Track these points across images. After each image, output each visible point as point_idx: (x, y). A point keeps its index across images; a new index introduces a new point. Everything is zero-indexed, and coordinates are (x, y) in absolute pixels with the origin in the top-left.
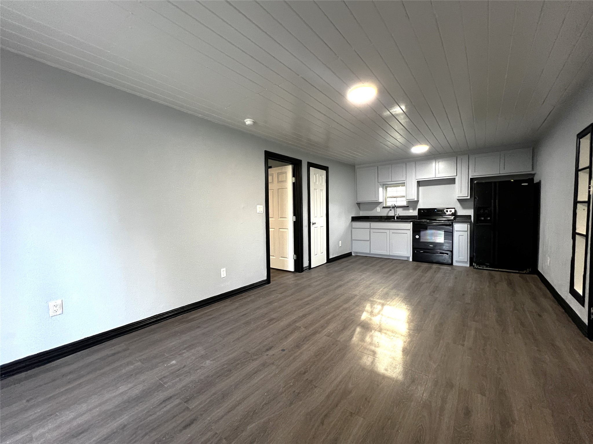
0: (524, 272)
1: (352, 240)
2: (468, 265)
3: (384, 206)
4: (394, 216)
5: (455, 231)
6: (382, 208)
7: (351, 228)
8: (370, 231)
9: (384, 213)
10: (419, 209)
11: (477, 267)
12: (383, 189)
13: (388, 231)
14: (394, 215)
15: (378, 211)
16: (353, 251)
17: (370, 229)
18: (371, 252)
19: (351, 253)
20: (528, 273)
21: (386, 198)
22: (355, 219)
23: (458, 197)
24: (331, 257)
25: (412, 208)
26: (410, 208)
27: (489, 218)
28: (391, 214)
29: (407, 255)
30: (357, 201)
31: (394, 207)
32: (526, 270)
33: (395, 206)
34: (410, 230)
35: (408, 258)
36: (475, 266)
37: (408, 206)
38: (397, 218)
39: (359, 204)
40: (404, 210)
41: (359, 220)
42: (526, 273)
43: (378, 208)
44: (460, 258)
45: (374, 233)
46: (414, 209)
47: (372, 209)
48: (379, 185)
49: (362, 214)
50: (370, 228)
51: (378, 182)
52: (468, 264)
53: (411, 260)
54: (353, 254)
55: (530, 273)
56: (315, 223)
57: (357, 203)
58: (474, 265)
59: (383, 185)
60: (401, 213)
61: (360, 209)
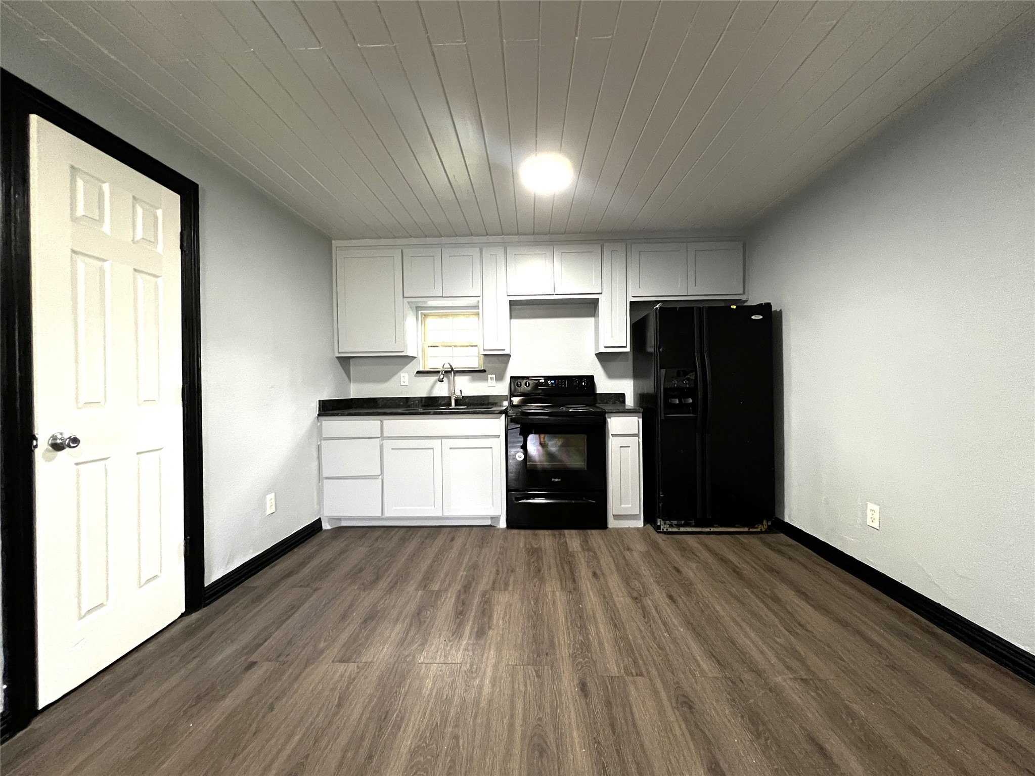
0: (759, 530)
1: (320, 478)
2: (640, 524)
3: (421, 369)
4: (450, 398)
5: (611, 436)
6: (415, 376)
7: (318, 438)
8: (381, 447)
9: (422, 388)
10: (513, 378)
11: (665, 530)
12: (417, 319)
13: (436, 443)
14: (447, 395)
15: (402, 384)
16: (325, 515)
17: (382, 440)
18: (387, 515)
19: (319, 521)
20: (766, 532)
21: (426, 347)
22: (329, 408)
23: (605, 347)
24: (214, 572)
25: (494, 376)
26: (490, 376)
27: (690, 401)
28: (441, 390)
29: (492, 513)
30: (339, 353)
31: (450, 372)
32: (762, 524)
33: (452, 369)
34: (498, 437)
35: (496, 519)
36: (662, 527)
37: (484, 371)
38: (458, 402)
39: (345, 361)
40: (474, 380)
41: (347, 412)
42: (761, 532)
43: (402, 375)
44: (622, 506)
45: (393, 451)
46: (500, 378)
47: (385, 379)
48: (407, 305)
49: (356, 391)
50: (382, 437)
51: (403, 297)
52: (640, 519)
53: (503, 524)
54: (326, 526)
55: (769, 531)
56: (75, 441)
57: (337, 357)
58: (659, 524)
59: (418, 308)
60: (468, 387)
61: (349, 376)
